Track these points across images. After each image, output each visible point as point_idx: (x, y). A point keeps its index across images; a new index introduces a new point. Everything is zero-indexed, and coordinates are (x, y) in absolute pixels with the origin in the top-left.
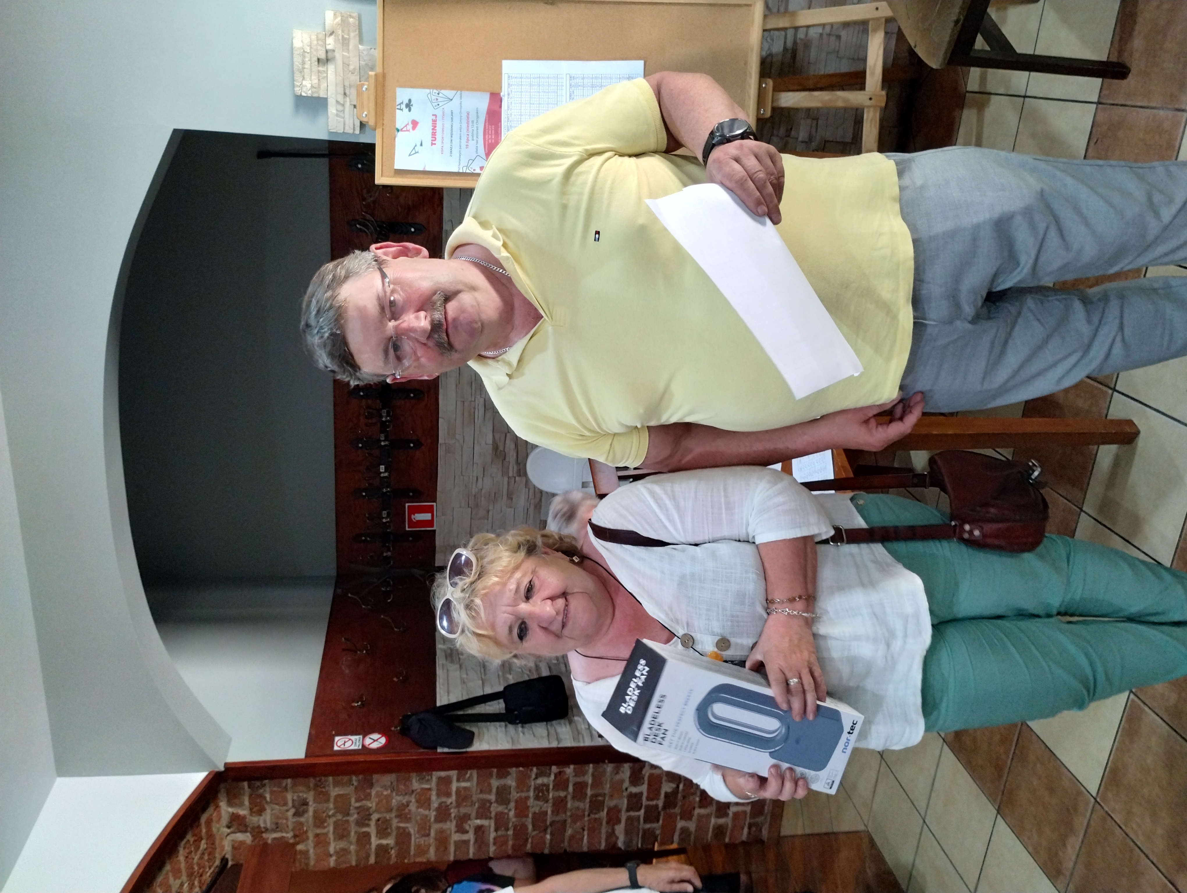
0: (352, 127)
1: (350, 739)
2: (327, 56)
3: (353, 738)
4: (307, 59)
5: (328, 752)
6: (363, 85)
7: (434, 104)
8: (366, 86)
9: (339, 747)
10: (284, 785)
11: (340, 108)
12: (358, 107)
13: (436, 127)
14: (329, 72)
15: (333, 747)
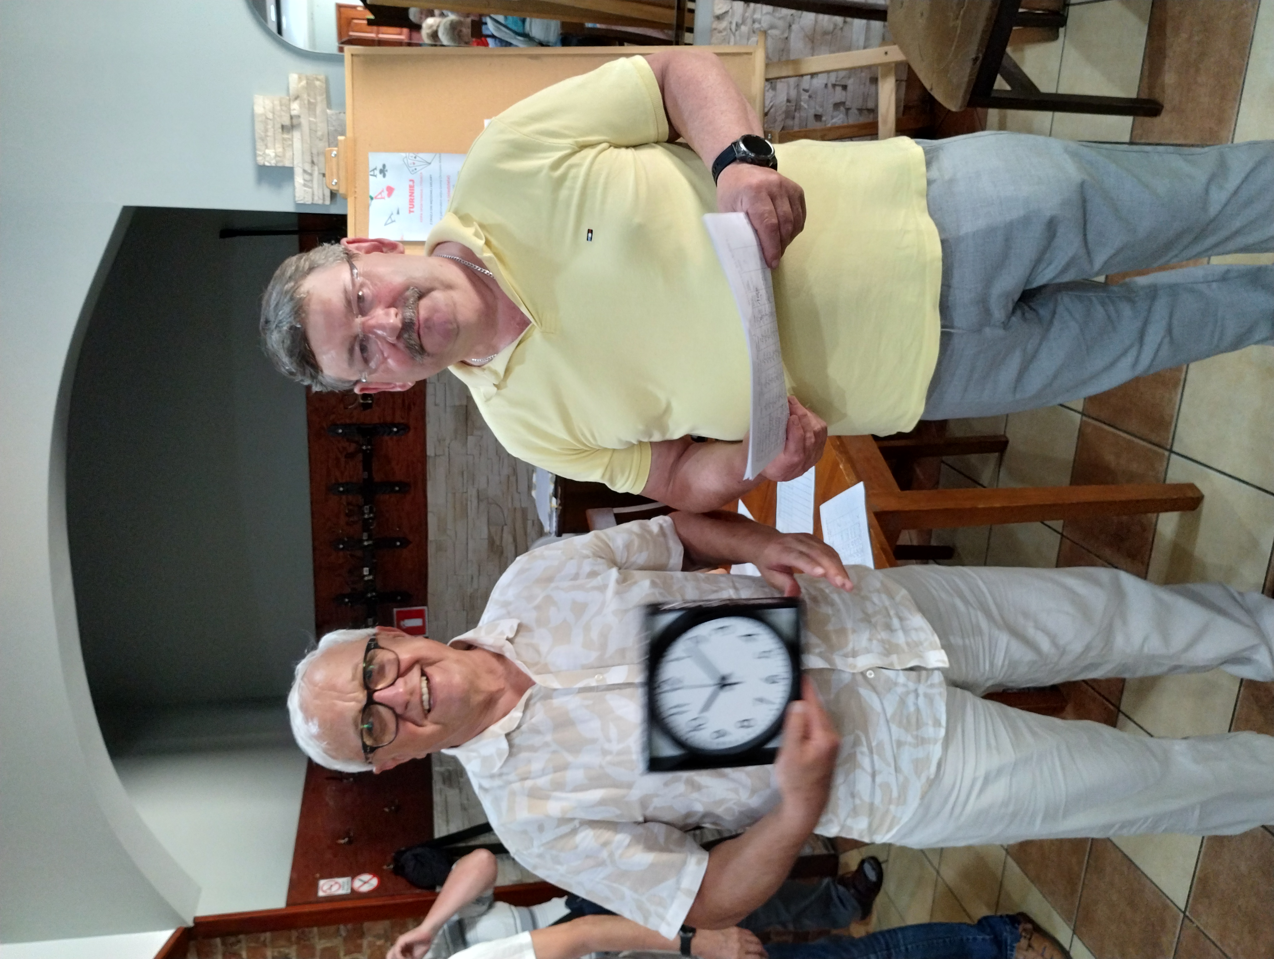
0: (321, 197)
1: (336, 883)
2: (292, 123)
3: (341, 880)
4: (270, 127)
5: (312, 899)
6: (331, 151)
7: (411, 169)
8: (335, 152)
9: (324, 891)
10: (262, 939)
11: (307, 177)
12: (327, 175)
13: (413, 193)
14: (295, 140)
15: (316, 892)
